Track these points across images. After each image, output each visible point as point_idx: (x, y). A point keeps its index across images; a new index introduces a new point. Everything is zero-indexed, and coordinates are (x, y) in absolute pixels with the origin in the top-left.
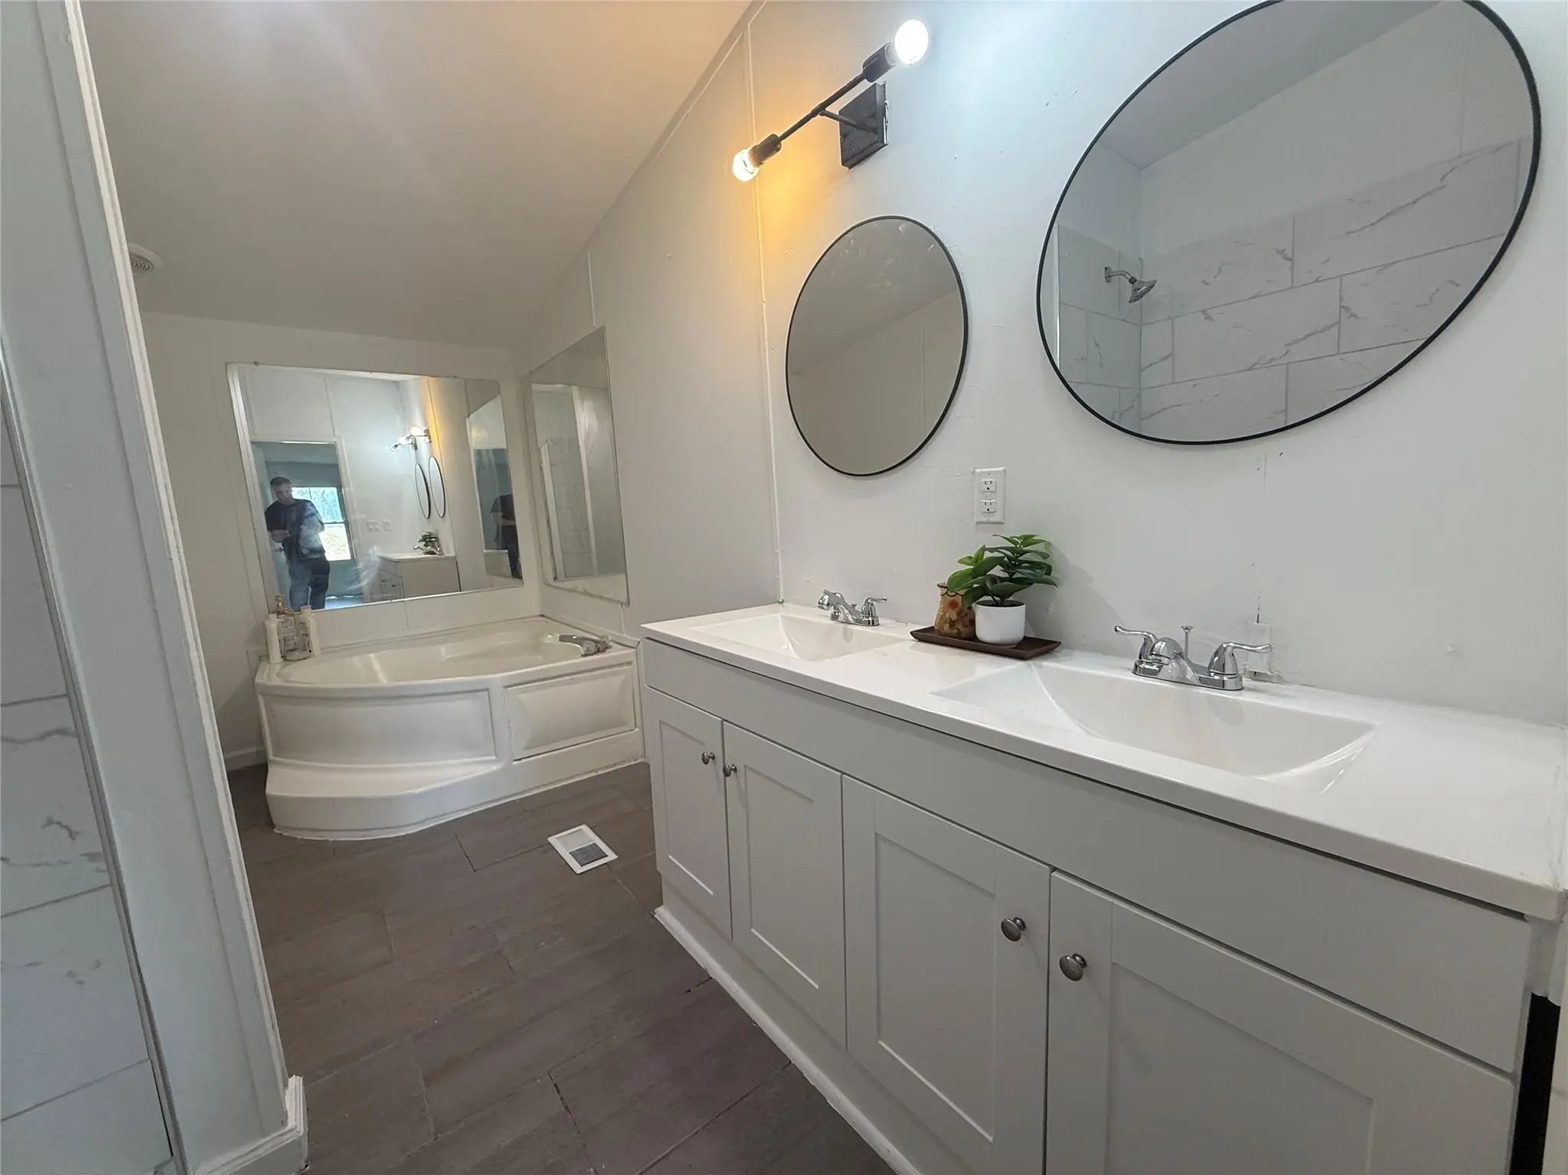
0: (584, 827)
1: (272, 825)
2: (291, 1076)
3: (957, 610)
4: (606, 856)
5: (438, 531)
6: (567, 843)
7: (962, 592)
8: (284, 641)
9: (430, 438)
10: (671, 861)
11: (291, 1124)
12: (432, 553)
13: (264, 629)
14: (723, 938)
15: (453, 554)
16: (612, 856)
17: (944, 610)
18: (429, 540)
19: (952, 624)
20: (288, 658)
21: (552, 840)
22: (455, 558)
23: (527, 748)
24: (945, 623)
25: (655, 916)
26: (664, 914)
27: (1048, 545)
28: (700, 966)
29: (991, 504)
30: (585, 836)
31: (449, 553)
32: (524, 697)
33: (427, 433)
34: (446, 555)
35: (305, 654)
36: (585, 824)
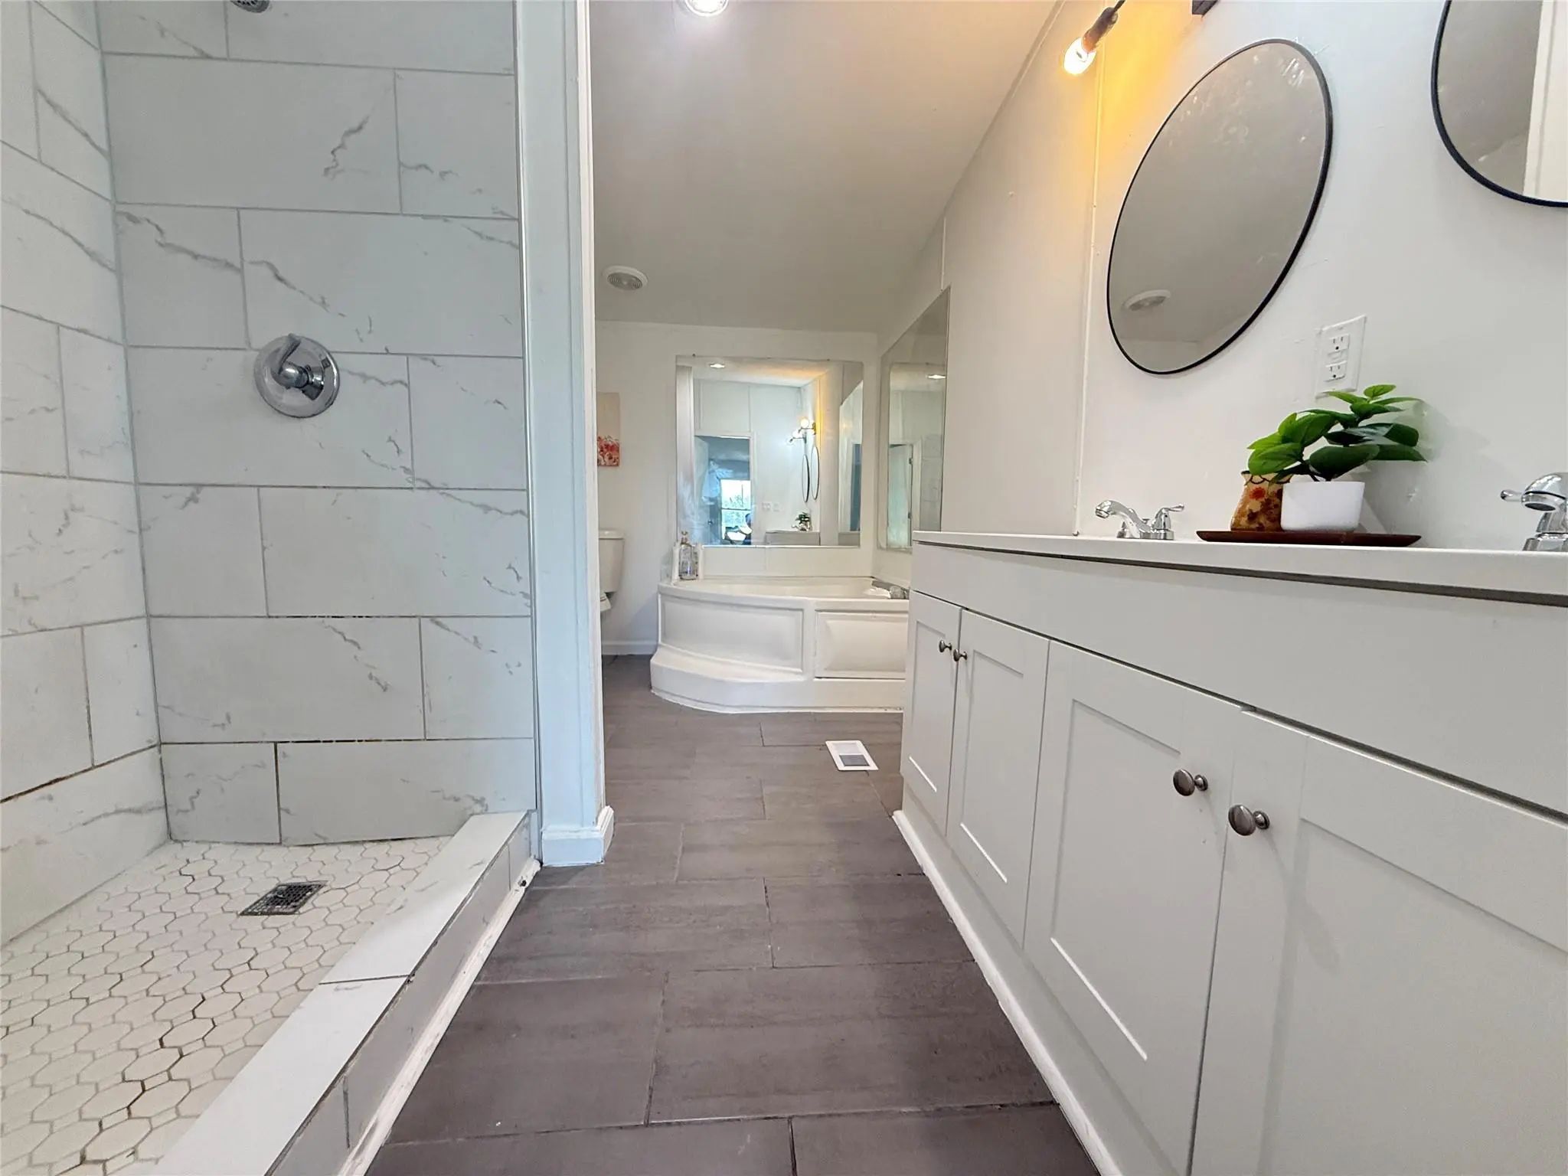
0: (859, 743)
1: (650, 687)
2: (607, 805)
3: (1263, 500)
4: (868, 765)
5: (811, 511)
6: (838, 749)
7: (1270, 476)
8: (682, 564)
9: (815, 430)
10: (912, 763)
11: (598, 827)
12: (803, 529)
13: (671, 554)
14: (939, 834)
15: (818, 531)
16: (873, 767)
17: (1244, 502)
18: (804, 519)
19: (1252, 516)
20: (683, 577)
21: (829, 743)
22: (819, 534)
23: (826, 669)
24: (1243, 516)
25: (893, 817)
26: (900, 817)
27: (1420, 404)
28: (917, 863)
29: (1339, 367)
30: (858, 748)
31: (815, 529)
32: (829, 622)
33: (814, 428)
34: (813, 531)
35: (695, 576)
36: (861, 740)
